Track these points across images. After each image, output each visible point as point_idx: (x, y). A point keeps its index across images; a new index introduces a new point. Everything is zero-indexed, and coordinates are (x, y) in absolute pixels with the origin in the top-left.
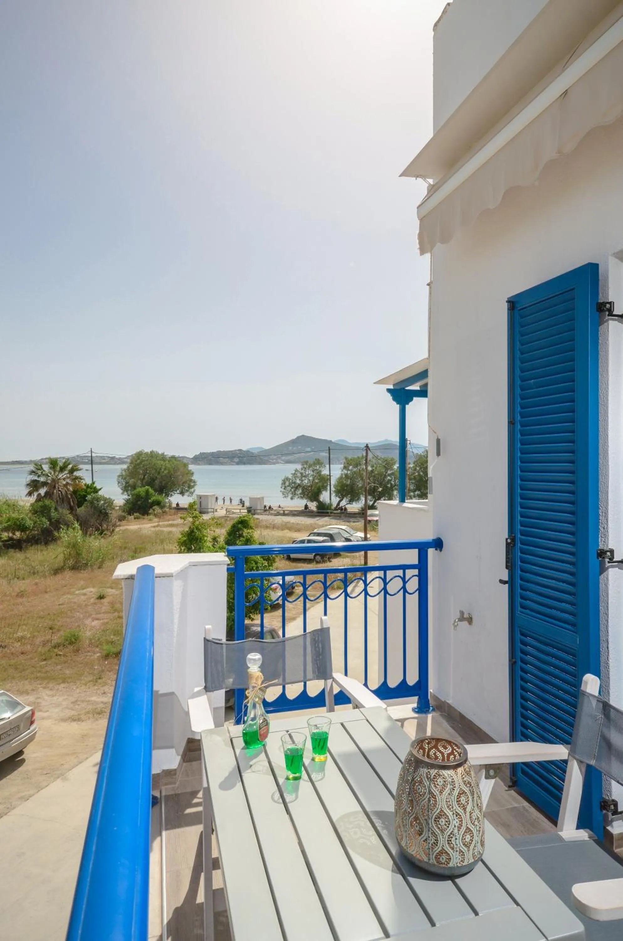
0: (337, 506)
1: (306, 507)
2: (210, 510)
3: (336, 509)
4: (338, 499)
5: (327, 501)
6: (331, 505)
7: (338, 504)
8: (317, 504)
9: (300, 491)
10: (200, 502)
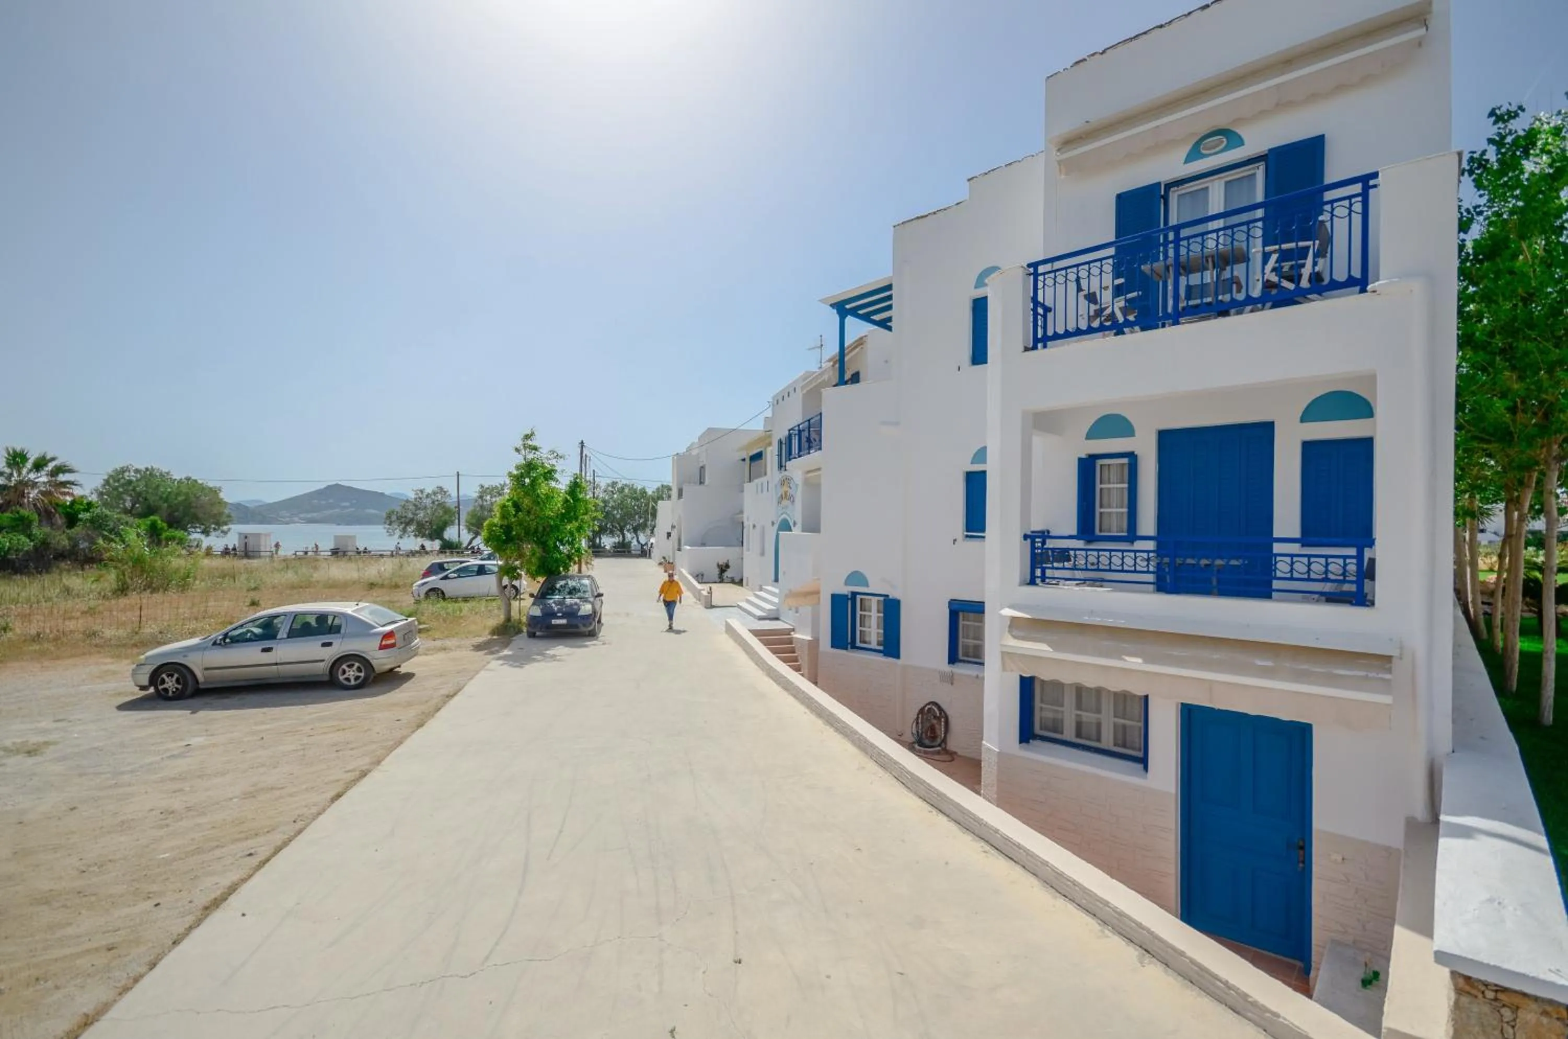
0: (468, 545)
1: (423, 547)
2: (262, 554)
3: (467, 548)
4: (470, 536)
5: (455, 538)
6: (460, 543)
7: (470, 543)
8: (441, 542)
9: (413, 527)
10: (246, 543)
